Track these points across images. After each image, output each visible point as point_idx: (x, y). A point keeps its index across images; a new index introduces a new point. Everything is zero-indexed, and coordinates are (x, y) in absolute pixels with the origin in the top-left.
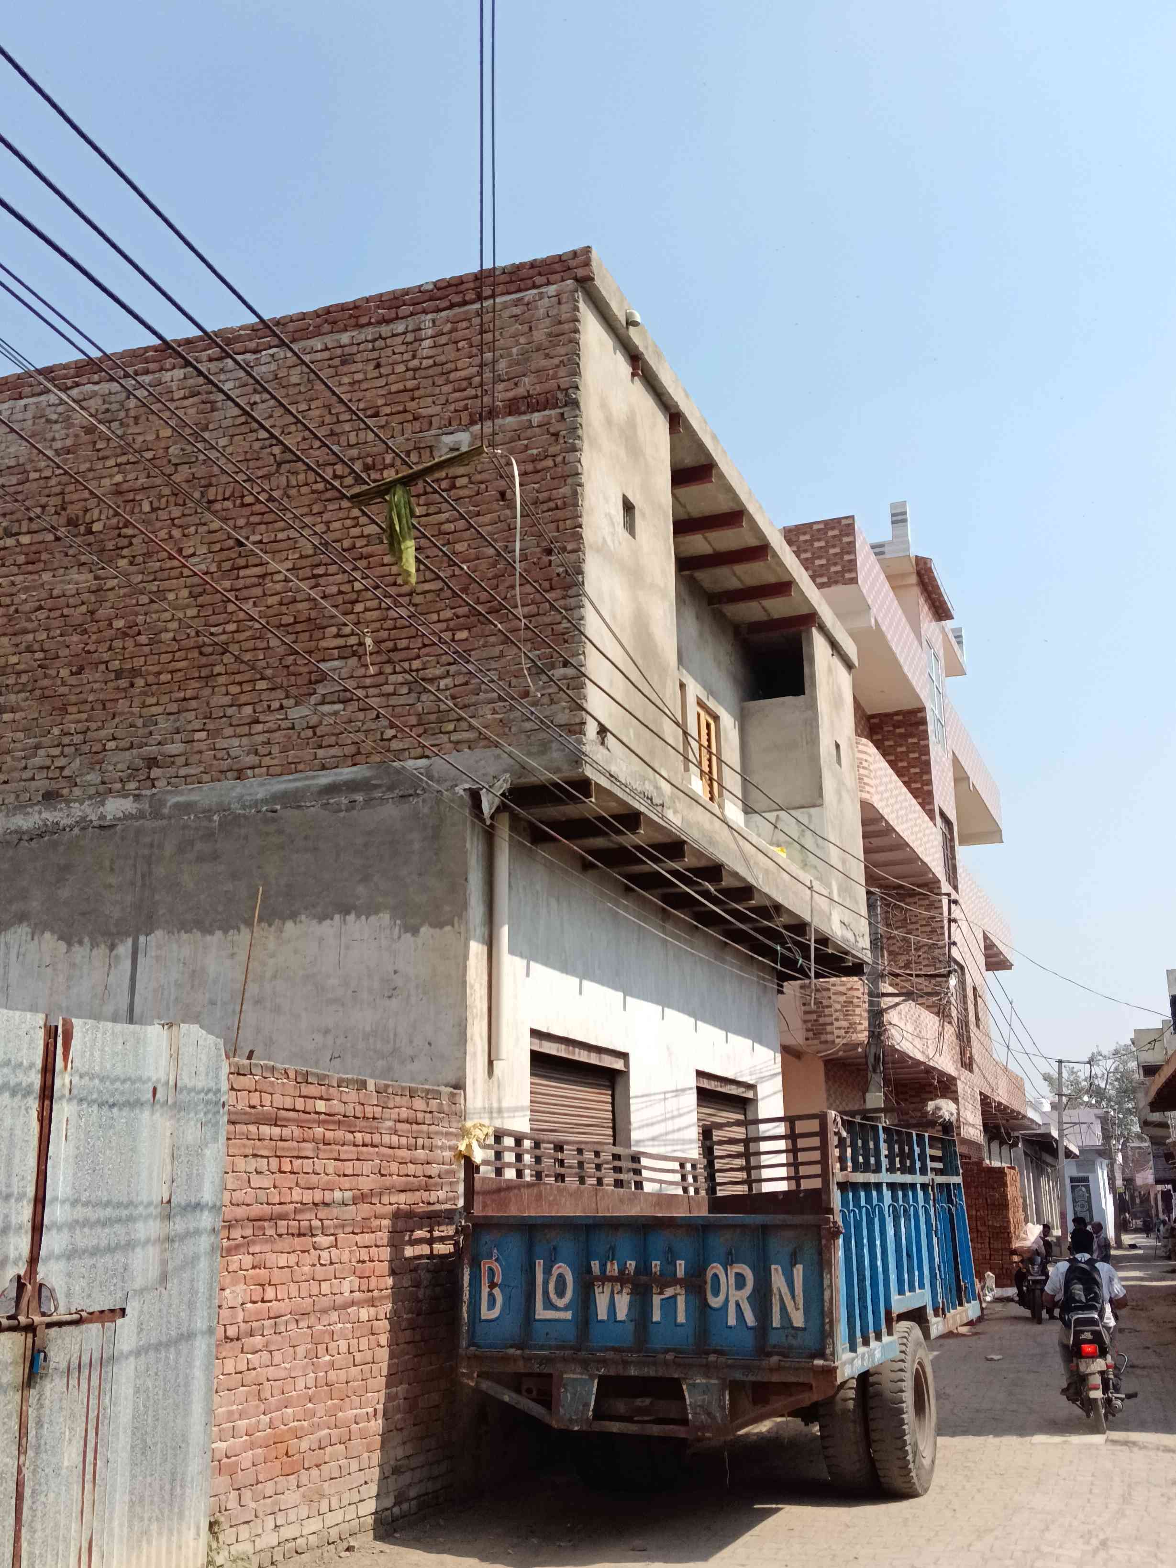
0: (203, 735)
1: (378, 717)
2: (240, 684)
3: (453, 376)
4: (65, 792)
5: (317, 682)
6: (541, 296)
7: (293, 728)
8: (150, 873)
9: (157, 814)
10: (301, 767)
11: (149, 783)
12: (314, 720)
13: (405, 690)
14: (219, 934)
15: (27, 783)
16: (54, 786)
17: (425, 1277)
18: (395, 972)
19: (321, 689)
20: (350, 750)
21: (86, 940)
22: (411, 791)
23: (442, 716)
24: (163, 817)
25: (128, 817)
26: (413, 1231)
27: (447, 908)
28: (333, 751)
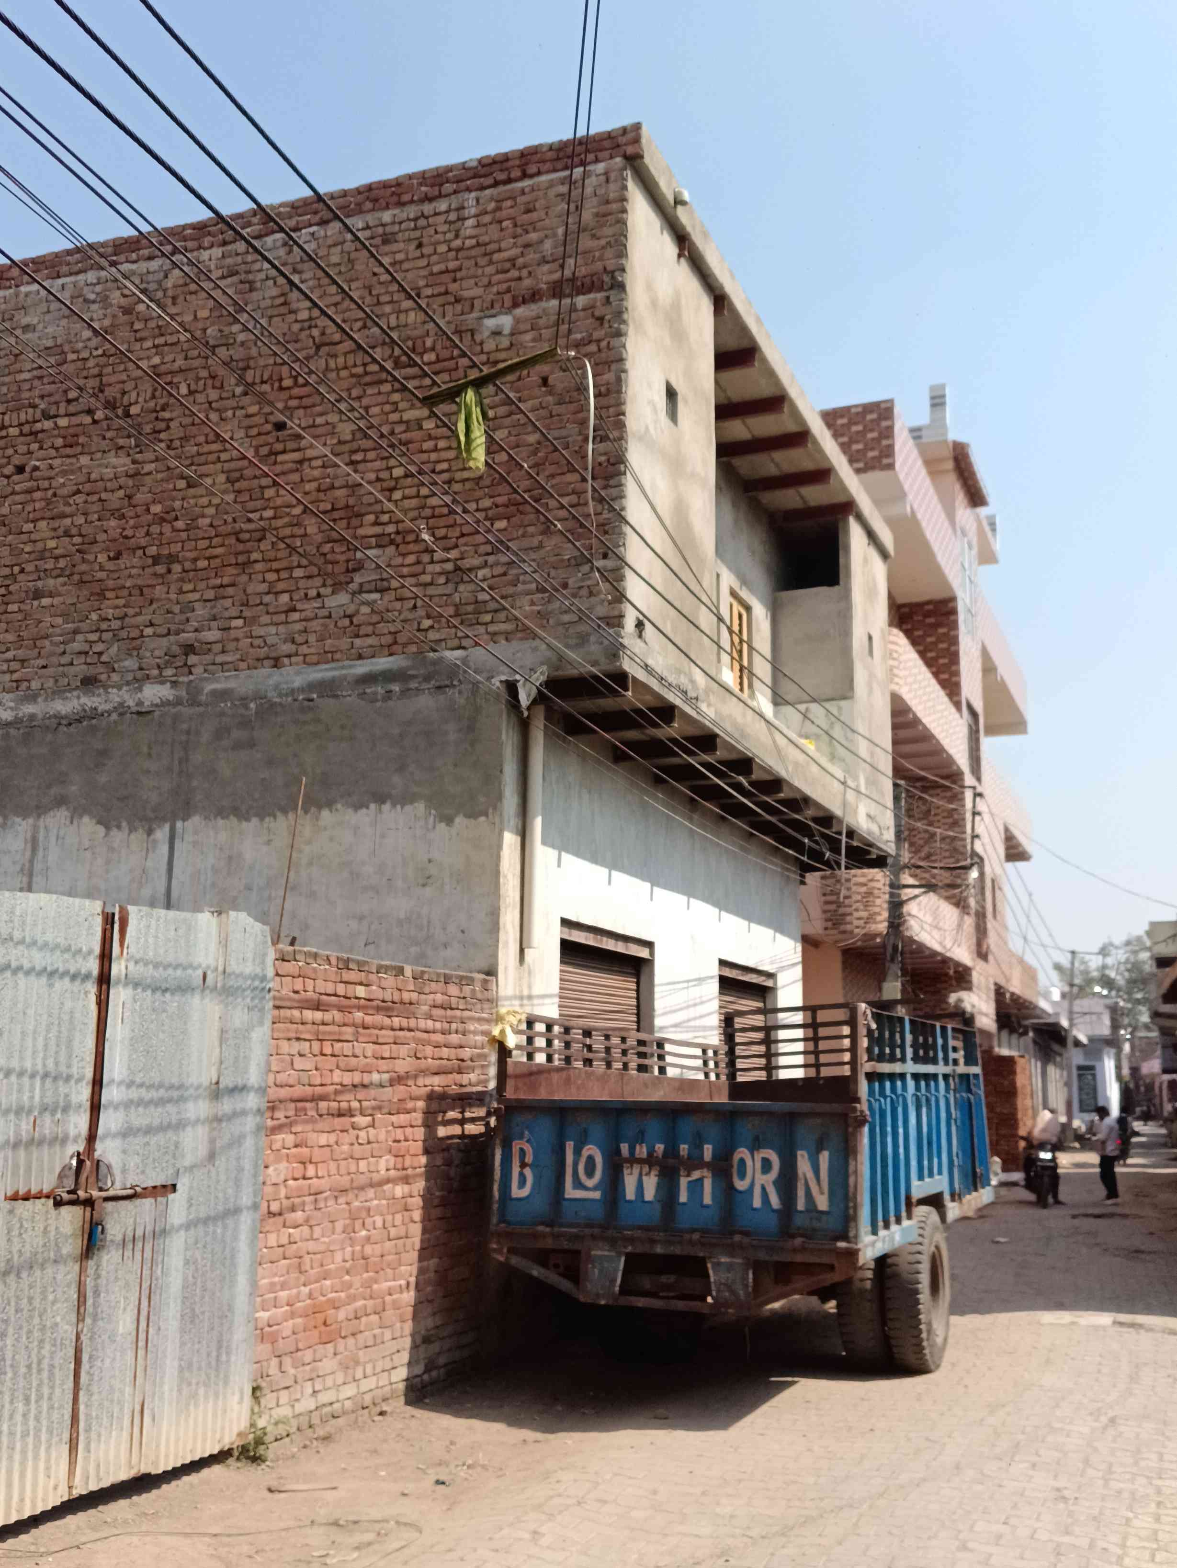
0: (239, 622)
1: (415, 607)
2: (277, 571)
3: (496, 257)
4: (103, 677)
5: (355, 570)
6: (590, 174)
7: (330, 617)
8: (187, 760)
9: (194, 702)
10: (338, 656)
11: (186, 670)
12: (351, 609)
13: (442, 580)
14: (255, 821)
15: (66, 669)
16: (92, 671)
17: (457, 1157)
18: (430, 861)
19: (358, 578)
20: (388, 639)
21: (124, 824)
22: (447, 683)
23: (481, 608)
24: (199, 705)
25: (165, 703)
26: (445, 1112)
27: (482, 799)
28: (370, 641)
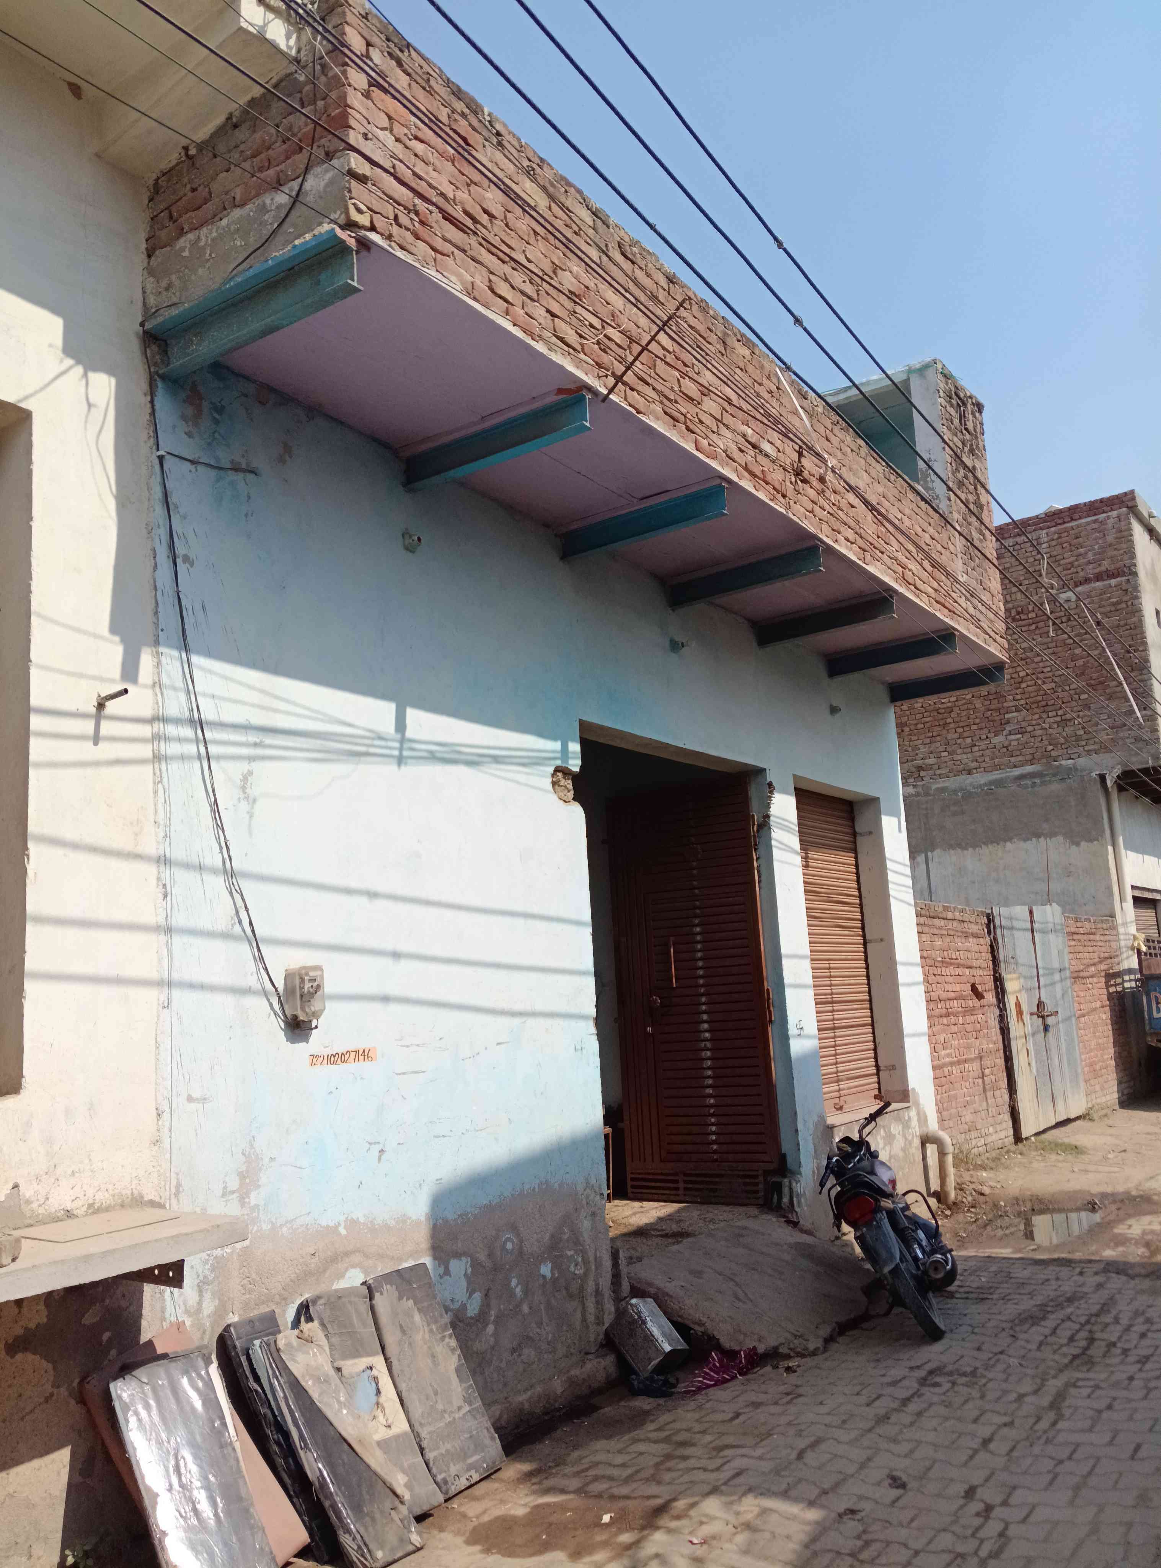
0: (946, 754)
1: (1041, 740)
2: (962, 727)
3: (1062, 562)
5: (1005, 724)
6: (1108, 517)
7: (995, 748)
8: (929, 823)
9: (927, 794)
10: (1002, 767)
11: (920, 778)
12: (1006, 743)
13: (1055, 726)
14: (971, 850)
18: (1069, 864)
19: (1008, 728)
20: (1029, 757)
22: (1065, 776)
23: (1078, 739)
24: (931, 795)
25: (910, 795)
26: (1113, 979)
27: (1094, 833)
28: (1020, 758)
